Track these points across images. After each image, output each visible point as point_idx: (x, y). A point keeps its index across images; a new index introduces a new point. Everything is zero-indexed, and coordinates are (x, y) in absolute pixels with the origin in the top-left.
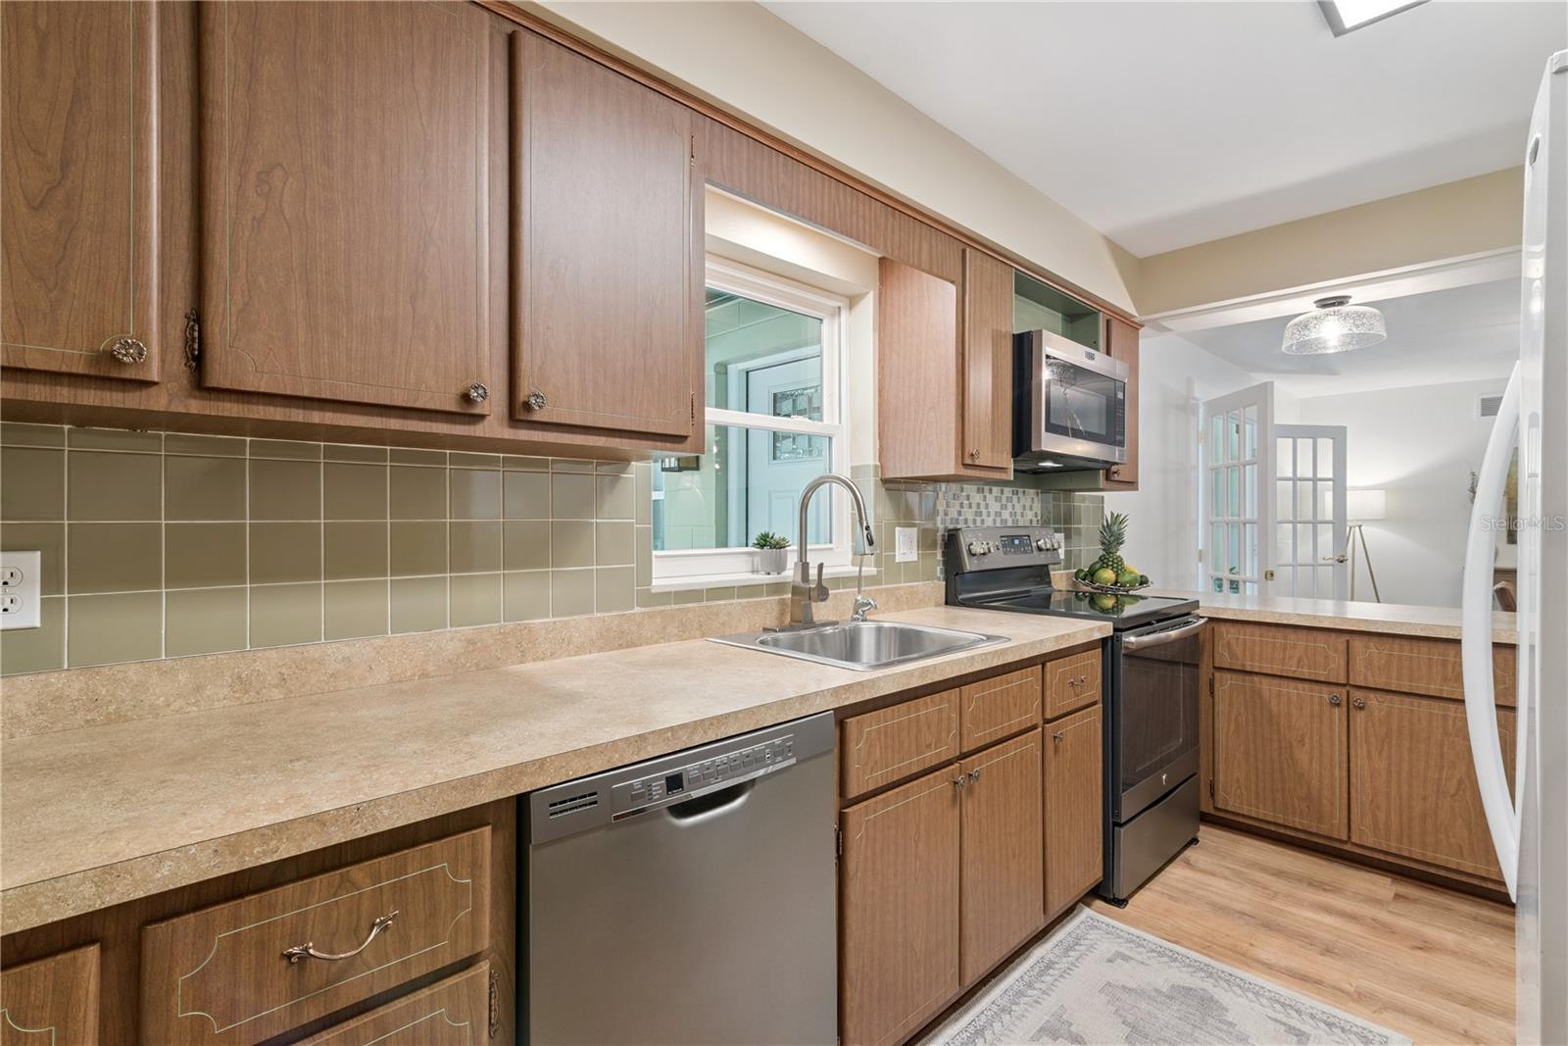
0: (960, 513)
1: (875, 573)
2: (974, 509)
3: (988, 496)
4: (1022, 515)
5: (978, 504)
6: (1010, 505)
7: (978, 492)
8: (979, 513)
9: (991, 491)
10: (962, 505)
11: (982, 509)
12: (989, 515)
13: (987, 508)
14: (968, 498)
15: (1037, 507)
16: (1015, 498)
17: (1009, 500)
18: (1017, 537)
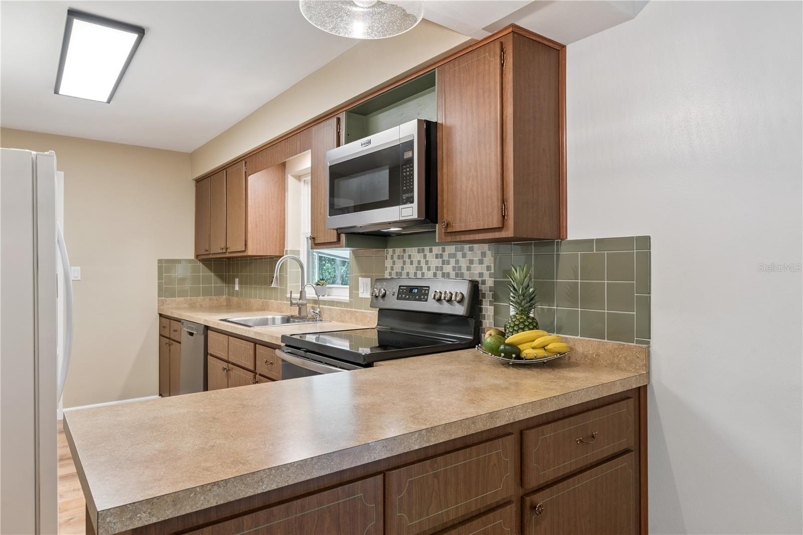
0: (403, 268)
1: (348, 301)
2: (415, 264)
3: (428, 254)
4: (469, 269)
5: (419, 262)
6: (453, 261)
7: (419, 252)
8: (419, 268)
9: (431, 251)
10: (404, 263)
11: (423, 264)
12: (429, 269)
13: (427, 262)
14: (410, 256)
15: (489, 260)
16: (459, 254)
17: (451, 255)
18: (416, 287)
